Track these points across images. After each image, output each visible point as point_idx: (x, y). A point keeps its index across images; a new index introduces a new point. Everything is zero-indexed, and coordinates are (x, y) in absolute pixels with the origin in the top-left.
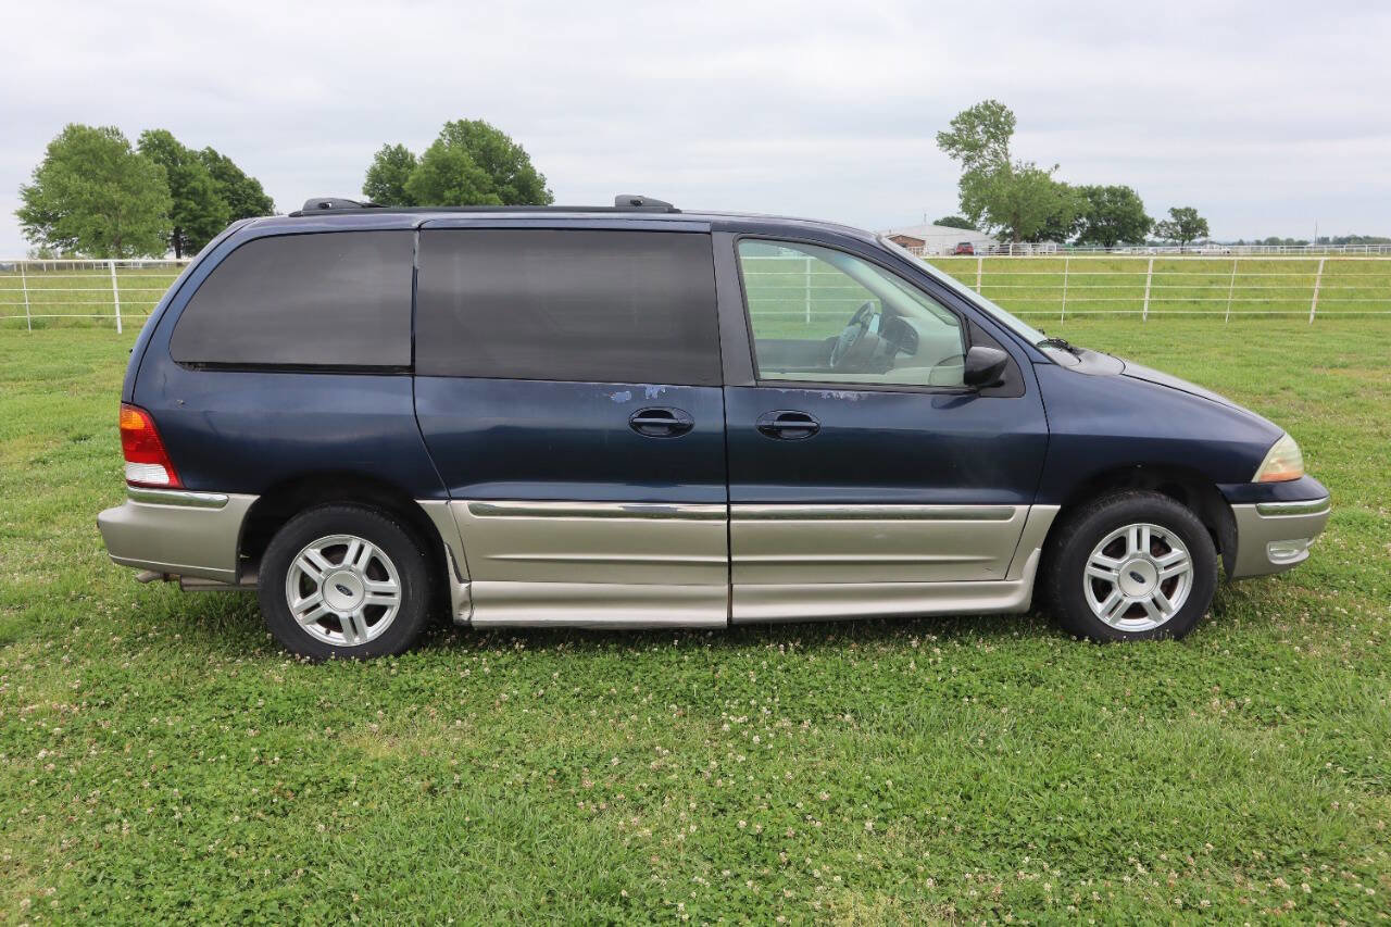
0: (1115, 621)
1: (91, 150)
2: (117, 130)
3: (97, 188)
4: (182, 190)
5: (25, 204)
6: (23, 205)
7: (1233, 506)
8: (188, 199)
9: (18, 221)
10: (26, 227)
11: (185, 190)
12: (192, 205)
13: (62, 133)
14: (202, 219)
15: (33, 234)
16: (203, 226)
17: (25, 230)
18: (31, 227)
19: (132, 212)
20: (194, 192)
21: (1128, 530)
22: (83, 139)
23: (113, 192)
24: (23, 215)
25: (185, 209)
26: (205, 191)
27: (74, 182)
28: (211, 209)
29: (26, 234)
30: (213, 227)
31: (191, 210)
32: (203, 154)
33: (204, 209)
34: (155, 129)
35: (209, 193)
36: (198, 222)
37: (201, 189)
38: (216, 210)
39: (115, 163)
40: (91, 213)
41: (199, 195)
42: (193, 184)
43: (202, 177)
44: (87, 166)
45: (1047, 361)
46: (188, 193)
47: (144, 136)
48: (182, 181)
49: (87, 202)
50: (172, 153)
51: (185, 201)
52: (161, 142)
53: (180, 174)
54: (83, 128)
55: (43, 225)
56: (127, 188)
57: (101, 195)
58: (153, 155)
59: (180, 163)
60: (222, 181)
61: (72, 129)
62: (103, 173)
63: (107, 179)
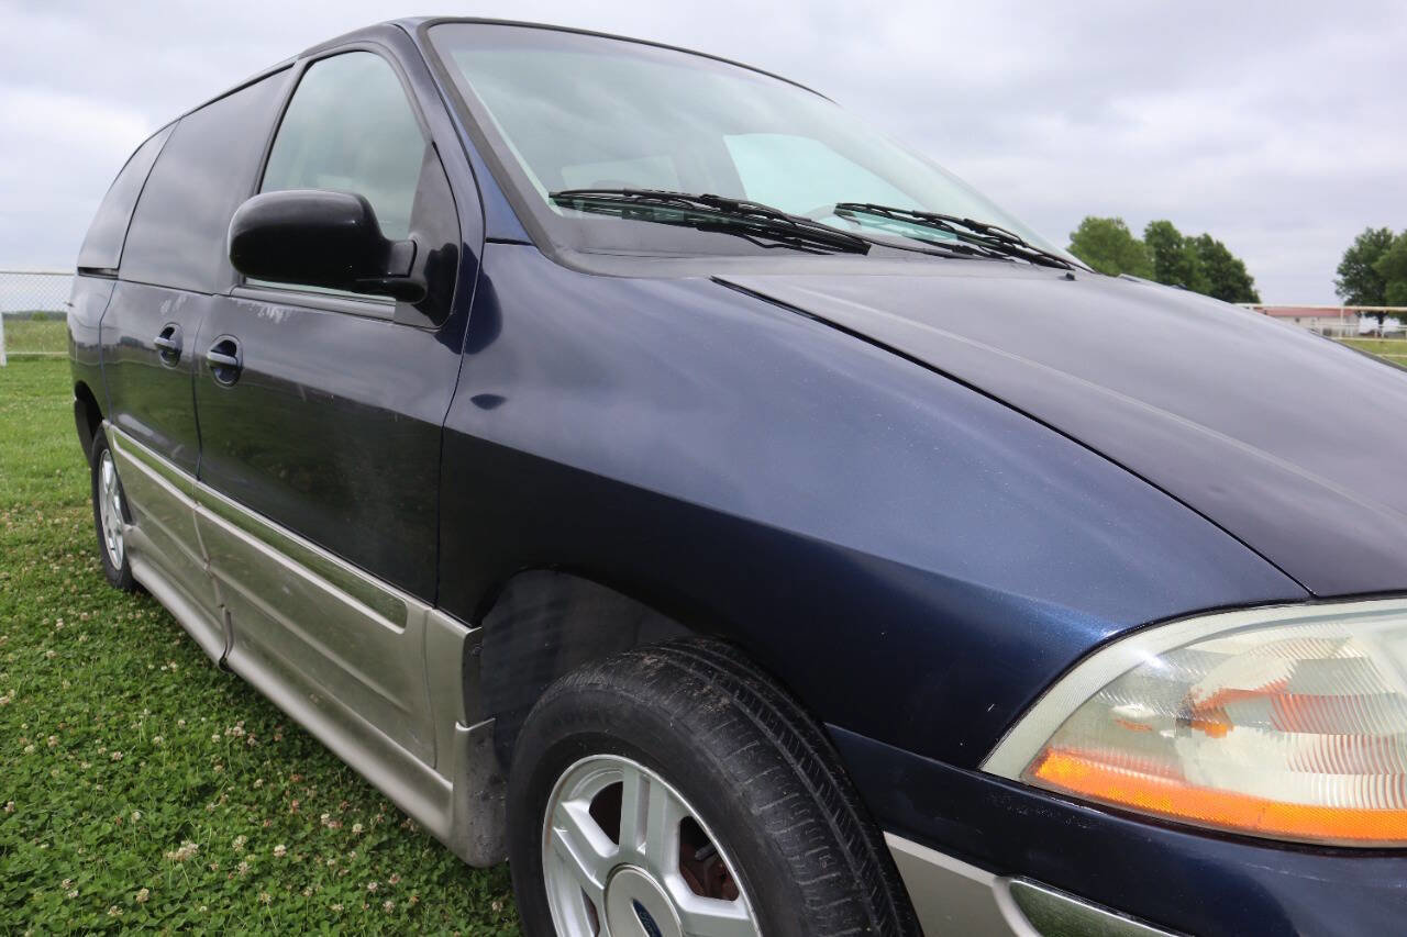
7: (892, 842)
13: (1081, 223)
21: (618, 772)
22: (1094, 228)
26: (1191, 269)
32: (1199, 240)
34: (1159, 221)
42: (1182, 263)
43: (1190, 257)
44: (1094, 248)
47: (1149, 225)
50: (1169, 239)
52: (1162, 229)
53: (1173, 255)
54: (1095, 220)
58: (1154, 241)
59: (1175, 247)
60: (1210, 262)
61: (1088, 220)
62: (1105, 254)
63: (1107, 257)
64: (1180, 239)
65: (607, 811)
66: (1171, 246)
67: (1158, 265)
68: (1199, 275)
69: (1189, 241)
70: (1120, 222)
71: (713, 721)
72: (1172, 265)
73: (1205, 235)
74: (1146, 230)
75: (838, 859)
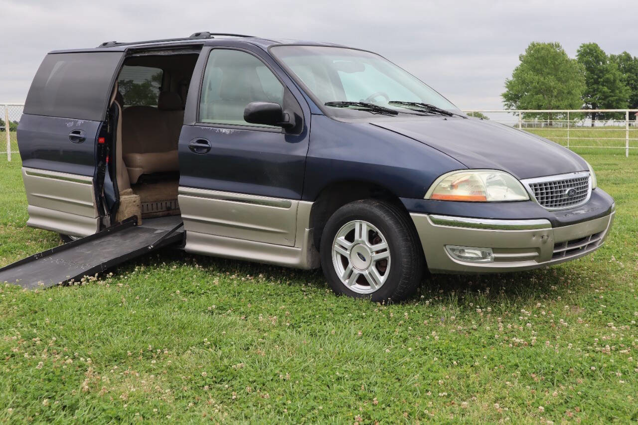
0: (351, 284)
1: (541, 57)
2: (558, 44)
3: (542, 79)
4: (599, 80)
5: (507, 89)
6: (505, 90)
7: (411, 214)
8: (603, 85)
9: (503, 99)
10: (506, 103)
11: (602, 80)
12: (605, 89)
13: (528, 48)
14: (610, 98)
15: (509, 107)
16: (610, 102)
17: (505, 105)
18: (509, 103)
19: (560, 93)
20: (607, 81)
21: (354, 225)
22: (538, 51)
23: (551, 81)
24: (505, 96)
25: (600, 92)
26: (615, 81)
27: (530, 76)
28: (617, 91)
29: (506, 107)
30: (616, 103)
31: (604, 92)
32: (620, 57)
33: (613, 91)
34: (588, 43)
35: (618, 81)
36: (607, 100)
37: (612, 78)
38: (621, 92)
39: (554, 64)
40: (537, 94)
41: (611, 83)
42: (607, 76)
43: (614, 71)
44: (538, 66)
45: (321, 113)
46: (603, 82)
47: (581, 47)
48: (601, 74)
49: (535, 88)
50: (597, 57)
51: (601, 87)
52: (591, 50)
53: (600, 70)
54: (538, 44)
55: (515, 102)
56: (559, 80)
57: (543, 83)
58: (585, 59)
59: (601, 63)
60: (628, 74)
61: (533, 45)
62: (547, 70)
63: (548, 74)
64: (605, 57)
65: (350, 237)
66: (598, 62)
67: (588, 78)
68: (621, 84)
69: (613, 58)
70: (558, 46)
71: (376, 207)
72: (600, 77)
73: (625, 53)
74: (578, 51)
75: (402, 227)
